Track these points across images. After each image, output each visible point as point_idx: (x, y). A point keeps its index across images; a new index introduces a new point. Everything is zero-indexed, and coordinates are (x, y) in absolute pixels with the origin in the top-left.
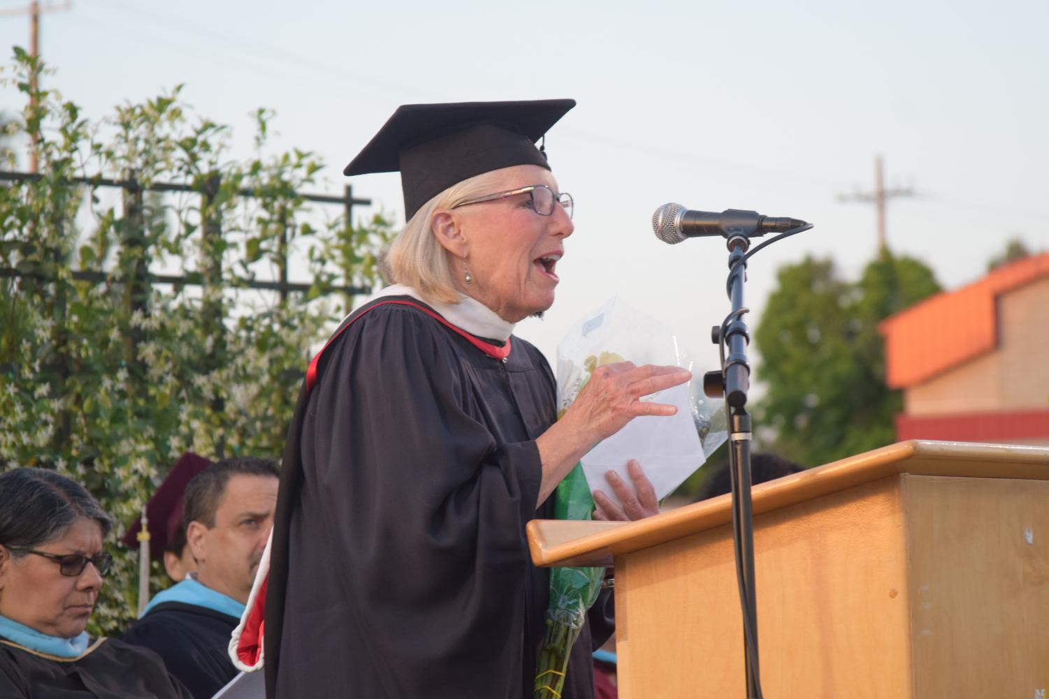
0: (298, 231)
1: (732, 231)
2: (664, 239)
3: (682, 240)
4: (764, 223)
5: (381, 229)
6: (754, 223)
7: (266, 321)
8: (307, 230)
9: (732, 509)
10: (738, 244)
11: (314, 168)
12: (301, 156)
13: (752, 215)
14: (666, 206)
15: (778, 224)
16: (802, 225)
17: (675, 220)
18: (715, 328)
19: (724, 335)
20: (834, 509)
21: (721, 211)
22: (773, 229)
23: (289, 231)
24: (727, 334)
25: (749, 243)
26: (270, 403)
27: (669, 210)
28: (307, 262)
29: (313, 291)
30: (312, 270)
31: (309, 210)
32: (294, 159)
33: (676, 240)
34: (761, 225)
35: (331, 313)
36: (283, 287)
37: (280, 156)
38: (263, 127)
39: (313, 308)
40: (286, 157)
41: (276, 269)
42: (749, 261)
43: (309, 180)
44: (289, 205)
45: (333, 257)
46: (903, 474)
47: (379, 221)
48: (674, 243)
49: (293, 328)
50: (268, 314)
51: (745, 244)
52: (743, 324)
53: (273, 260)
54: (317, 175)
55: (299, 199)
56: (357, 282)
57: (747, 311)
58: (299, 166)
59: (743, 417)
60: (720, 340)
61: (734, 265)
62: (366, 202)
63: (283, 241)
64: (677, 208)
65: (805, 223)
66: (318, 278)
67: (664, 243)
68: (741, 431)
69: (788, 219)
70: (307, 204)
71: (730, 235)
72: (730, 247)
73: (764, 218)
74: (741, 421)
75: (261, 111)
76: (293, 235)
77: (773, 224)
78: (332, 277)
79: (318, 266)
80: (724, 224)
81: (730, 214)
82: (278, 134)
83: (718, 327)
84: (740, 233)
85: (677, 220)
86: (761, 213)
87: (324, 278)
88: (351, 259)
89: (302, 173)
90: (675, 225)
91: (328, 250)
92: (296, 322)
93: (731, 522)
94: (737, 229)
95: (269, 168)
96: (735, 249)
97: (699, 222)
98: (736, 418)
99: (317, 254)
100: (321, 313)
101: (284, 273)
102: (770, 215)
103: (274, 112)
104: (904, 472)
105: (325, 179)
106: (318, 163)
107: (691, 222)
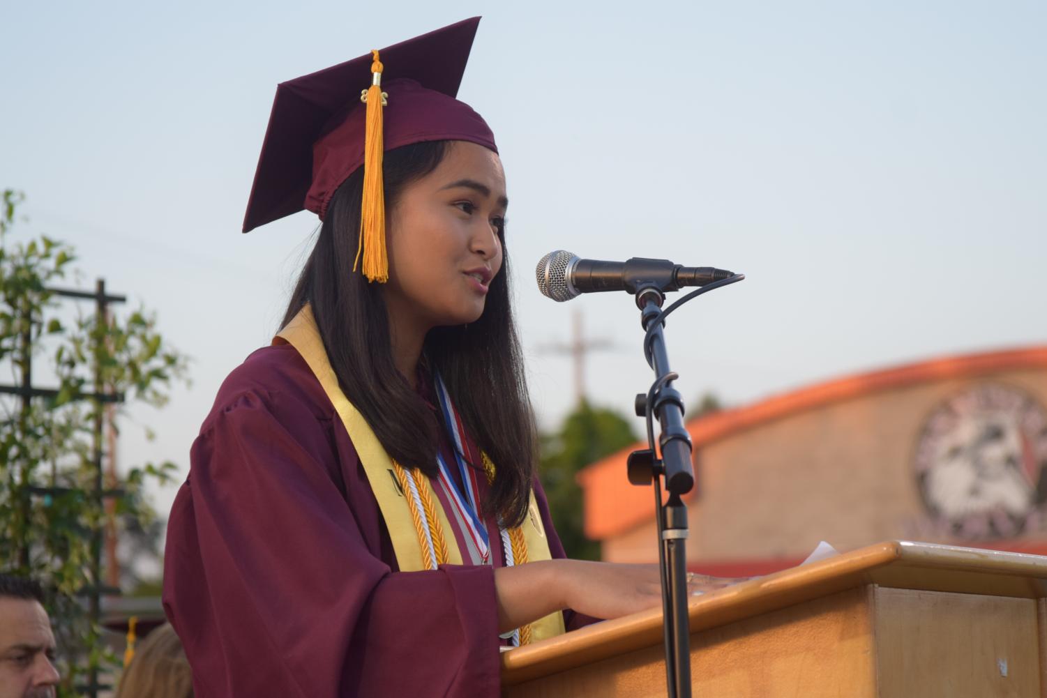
0: (45, 329)
1: (641, 284)
2: (551, 296)
3: (574, 296)
4: (680, 275)
5: (139, 330)
6: (668, 274)
7: (8, 430)
8: (56, 327)
9: (663, 626)
10: (650, 299)
11: (64, 259)
12: (49, 244)
13: (665, 264)
14: (554, 255)
15: (698, 275)
16: (728, 276)
17: (566, 271)
18: (640, 397)
19: (652, 406)
20: (781, 631)
21: (624, 259)
22: (691, 282)
23: (34, 330)
24: (656, 404)
25: (664, 298)
26: (8, 523)
27: (558, 259)
28: (54, 364)
29: (61, 398)
30: (59, 374)
31: (57, 306)
32: (41, 248)
33: (565, 297)
34: (675, 277)
35: (81, 421)
36: (25, 391)
37: (25, 244)
38: (10, 211)
39: (59, 416)
40: (33, 246)
41: (19, 372)
42: (668, 319)
43: (58, 272)
44: (35, 299)
45: (83, 360)
46: (871, 585)
47: (137, 320)
48: (563, 301)
49: (38, 437)
50: (10, 422)
51: (658, 298)
52: (675, 391)
53: (15, 362)
54: (68, 268)
55: (46, 294)
56: (107, 389)
57: (676, 377)
58: (47, 256)
59: (677, 509)
60: (647, 412)
61: (650, 323)
62: (122, 299)
63: (27, 339)
64: (570, 257)
65: (732, 274)
66: (66, 382)
67: (552, 300)
68: (675, 527)
69: (711, 269)
70: (55, 299)
71: (640, 287)
72: (641, 304)
73: (679, 268)
74: (675, 515)
75: (8, 194)
76: (39, 333)
77: (692, 275)
78: (81, 382)
79: (66, 371)
80: (628, 275)
81: (635, 263)
82: (26, 219)
83: (644, 395)
84: (653, 285)
85: (568, 272)
86: (676, 262)
87: (73, 383)
88: (104, 361)
89: (50, 264)
90: (565, 277)
91: (79, 351)
92: (40, 431)
93: (662, 642)
94: (645, 281)
95: (13, 258)
96: (648, 304)
97: (596, 274)
98: (669, 511)
99: (66, 356)
100: (69, 421)
101: (27, 376)
102: (686, 265)
103: (23, 196)
104: (873, 583)
105: (77, 272)
106: (68, 254)
107: (586, 273)
